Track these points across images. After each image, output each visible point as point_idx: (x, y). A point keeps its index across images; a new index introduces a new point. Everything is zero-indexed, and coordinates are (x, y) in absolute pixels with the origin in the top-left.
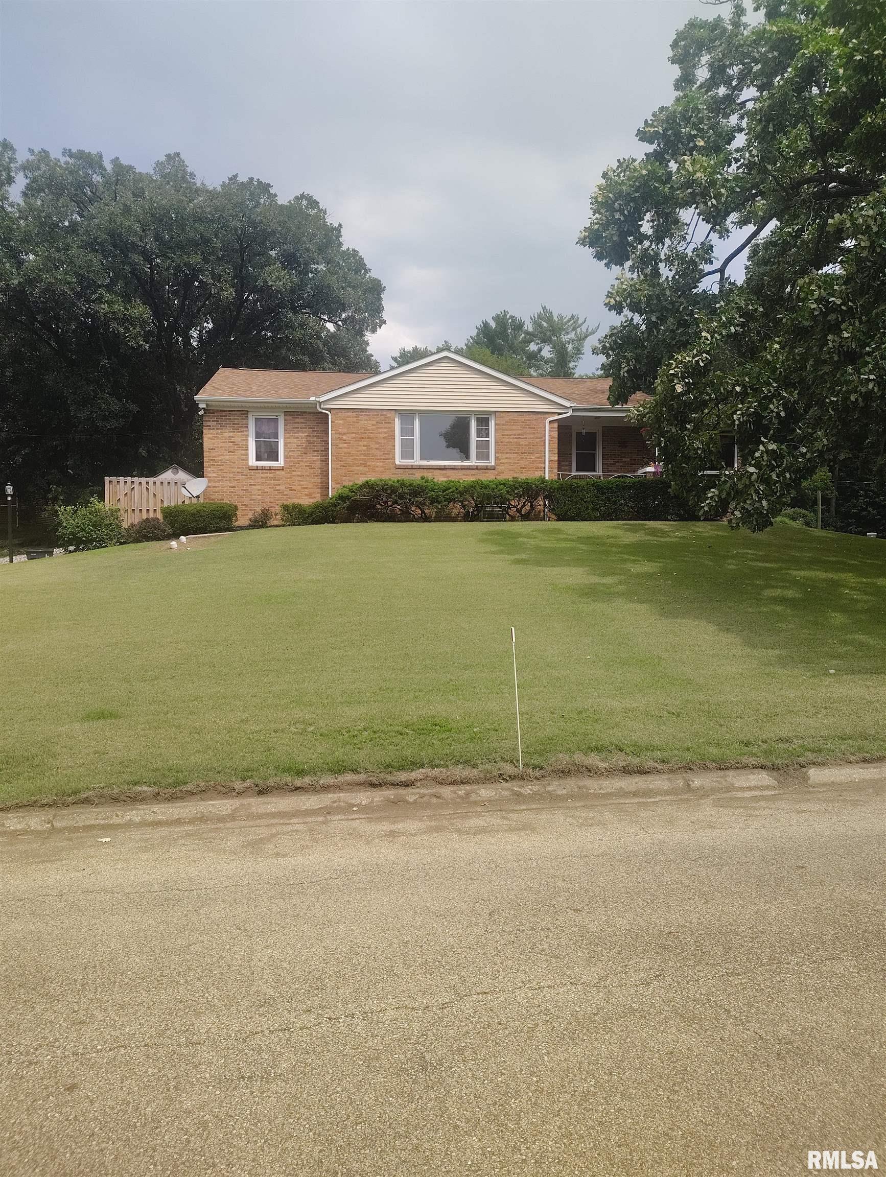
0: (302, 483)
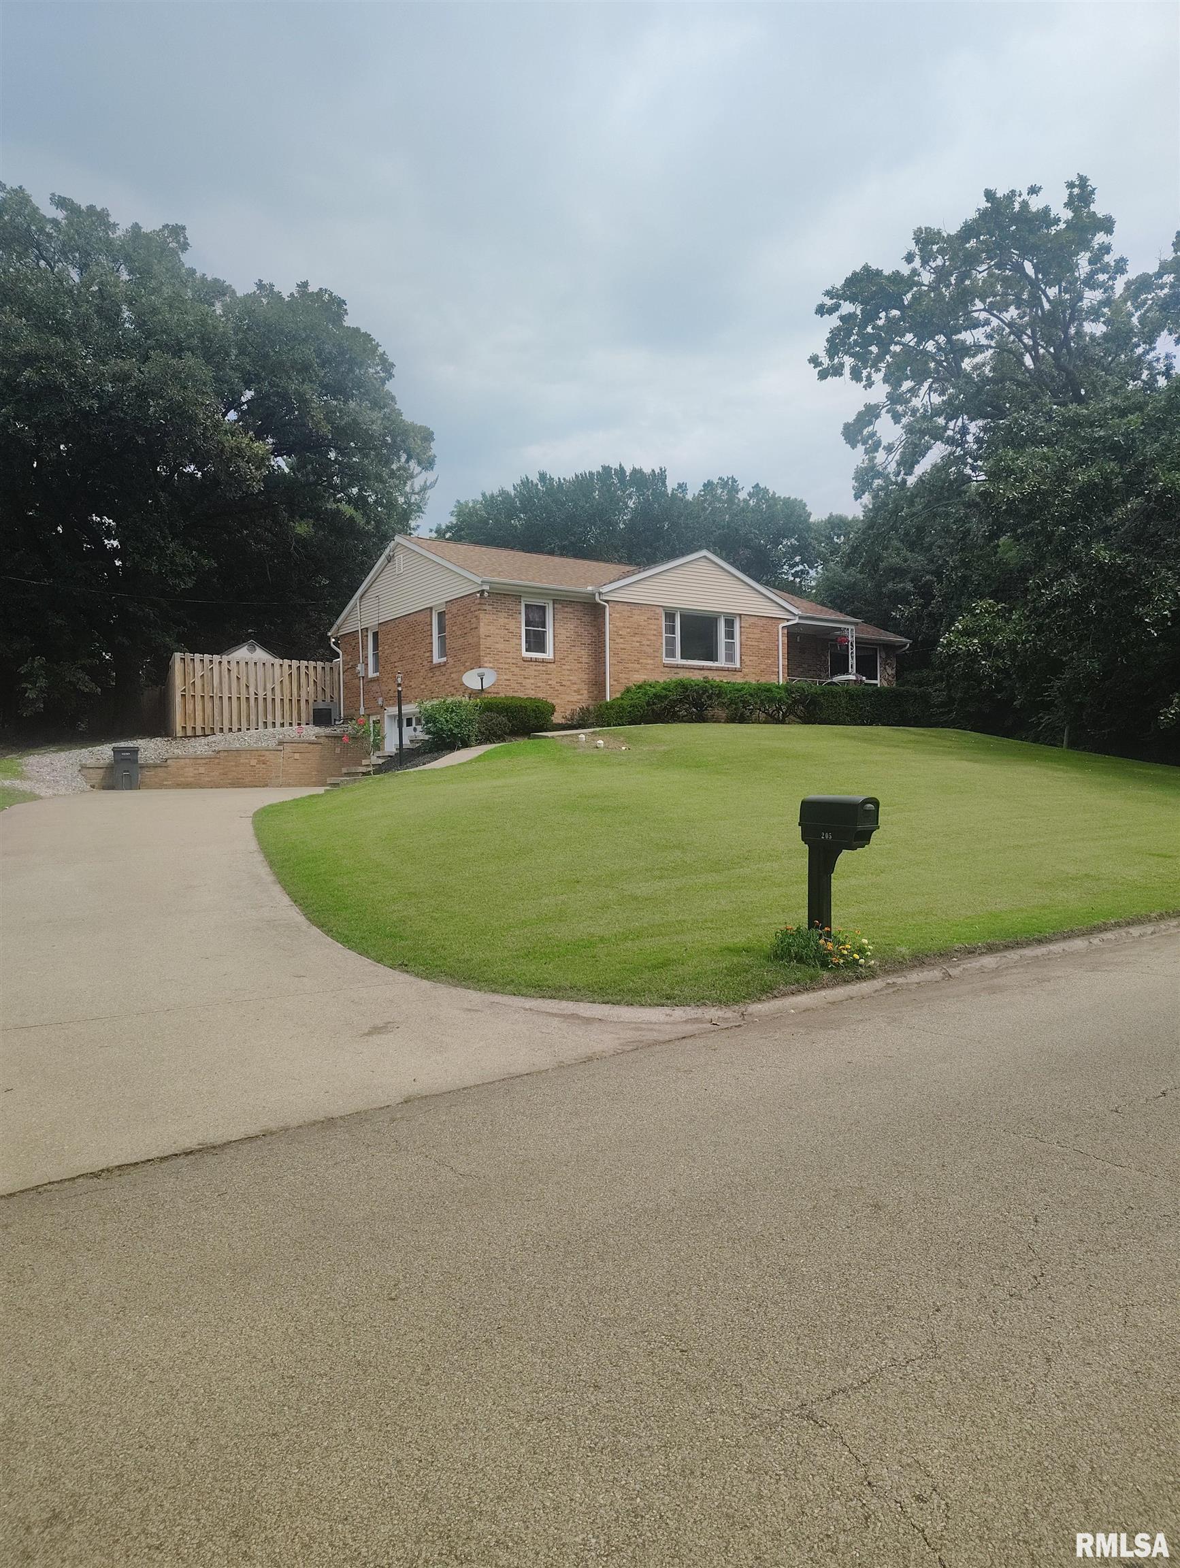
0: (571, 678)
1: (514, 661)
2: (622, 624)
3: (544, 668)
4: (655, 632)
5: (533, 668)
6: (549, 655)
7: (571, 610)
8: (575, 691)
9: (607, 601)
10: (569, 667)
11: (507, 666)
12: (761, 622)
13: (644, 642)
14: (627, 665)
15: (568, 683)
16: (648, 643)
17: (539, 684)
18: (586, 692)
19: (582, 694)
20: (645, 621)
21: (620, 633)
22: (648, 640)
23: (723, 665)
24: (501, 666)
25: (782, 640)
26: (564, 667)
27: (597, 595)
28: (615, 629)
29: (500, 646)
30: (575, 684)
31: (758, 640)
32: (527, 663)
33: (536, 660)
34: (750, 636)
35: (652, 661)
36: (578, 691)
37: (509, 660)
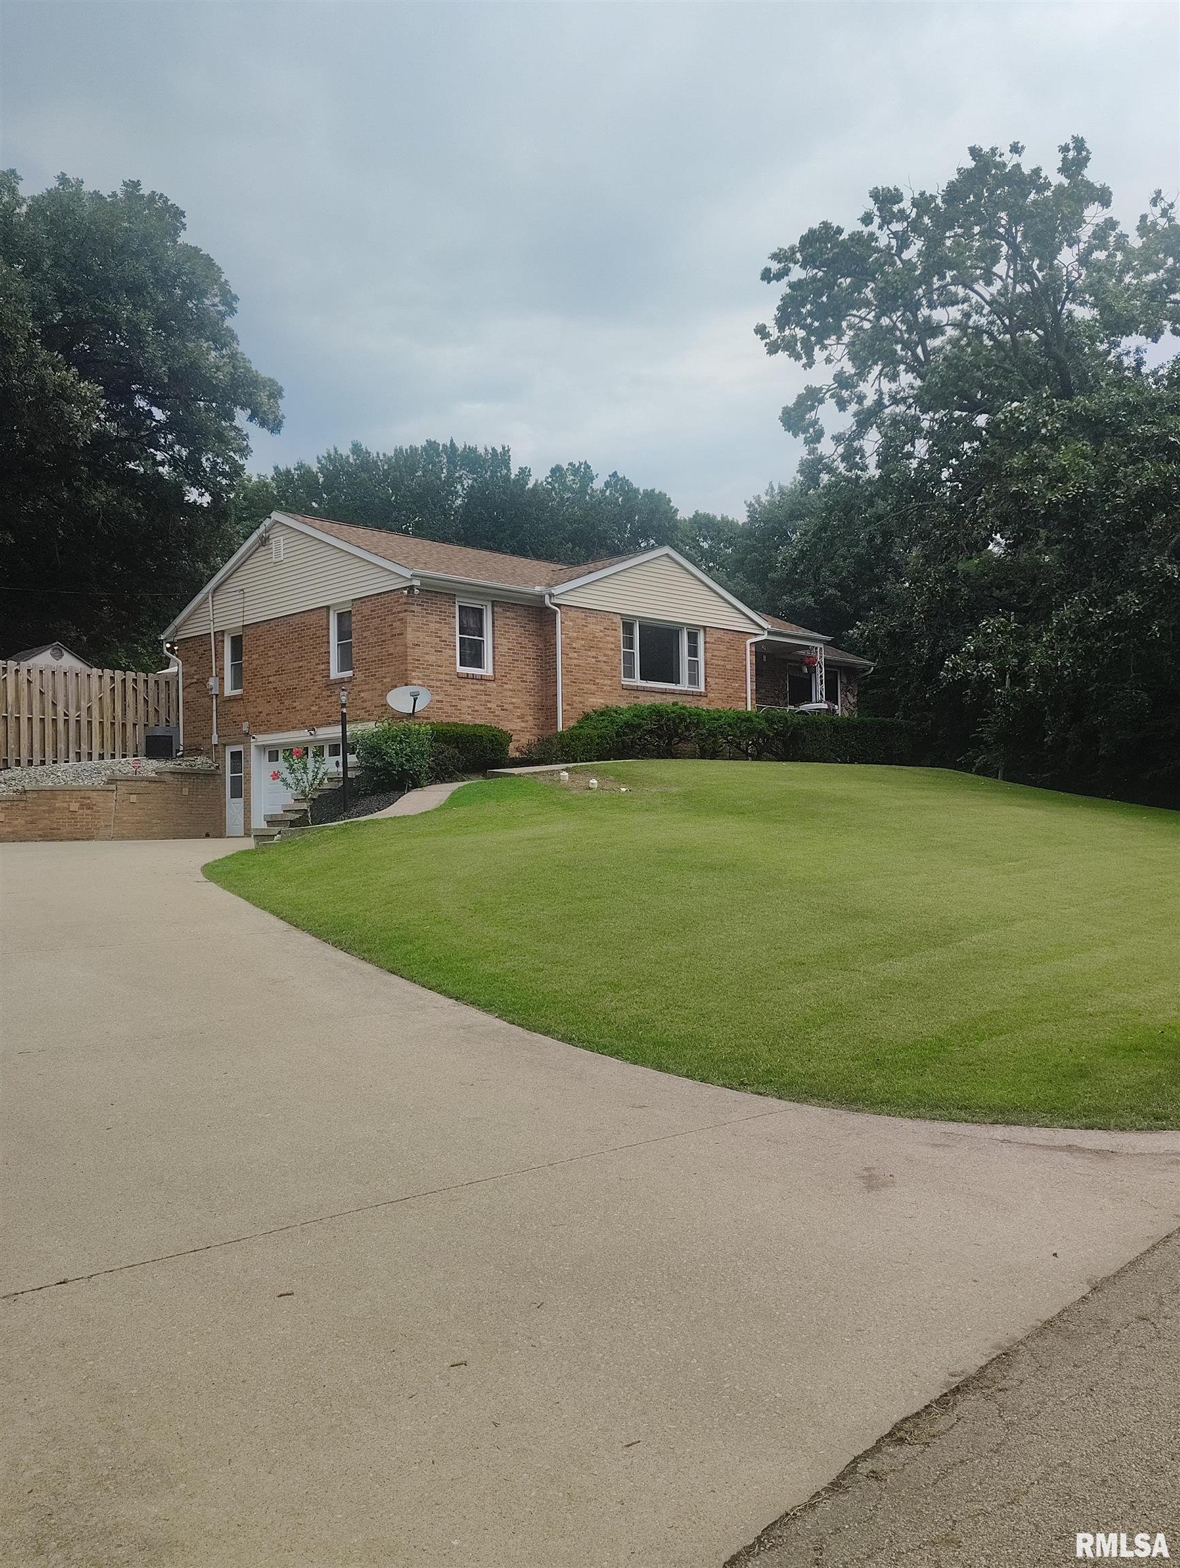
0: (514, 700)
1: (447, 677)
2: (575, 635)
3: (482, 688)
4: (613, 646)
5: (470, 686)
6: (487, 670)
7: (513, 615)
8: (519, 717)
9: (556, 605)
10: (511, 687)
11: (438, 684)
12: (727, 638)
13: (600, 658)
14: (582, 686)
15: (511, 707)
16: (605, 659)
17: (477, 708)
18: (531, 718)
19: (527, 721)
20: (601, 631)
21: (574, 645)
22: (605, 655)
23: (686, 689)
24: (432, 683)
25: (749, 659)
26: (506, 686)
27: (547, 596)
28: (568, 641)
29: (431, 658)
30: (518, 708)
31: (724, 659)
32: (463, 680)
33: (473, 677)
34: (716, 653)
35: (609, 682)
36: (521, 717)
37: (442, 677)
